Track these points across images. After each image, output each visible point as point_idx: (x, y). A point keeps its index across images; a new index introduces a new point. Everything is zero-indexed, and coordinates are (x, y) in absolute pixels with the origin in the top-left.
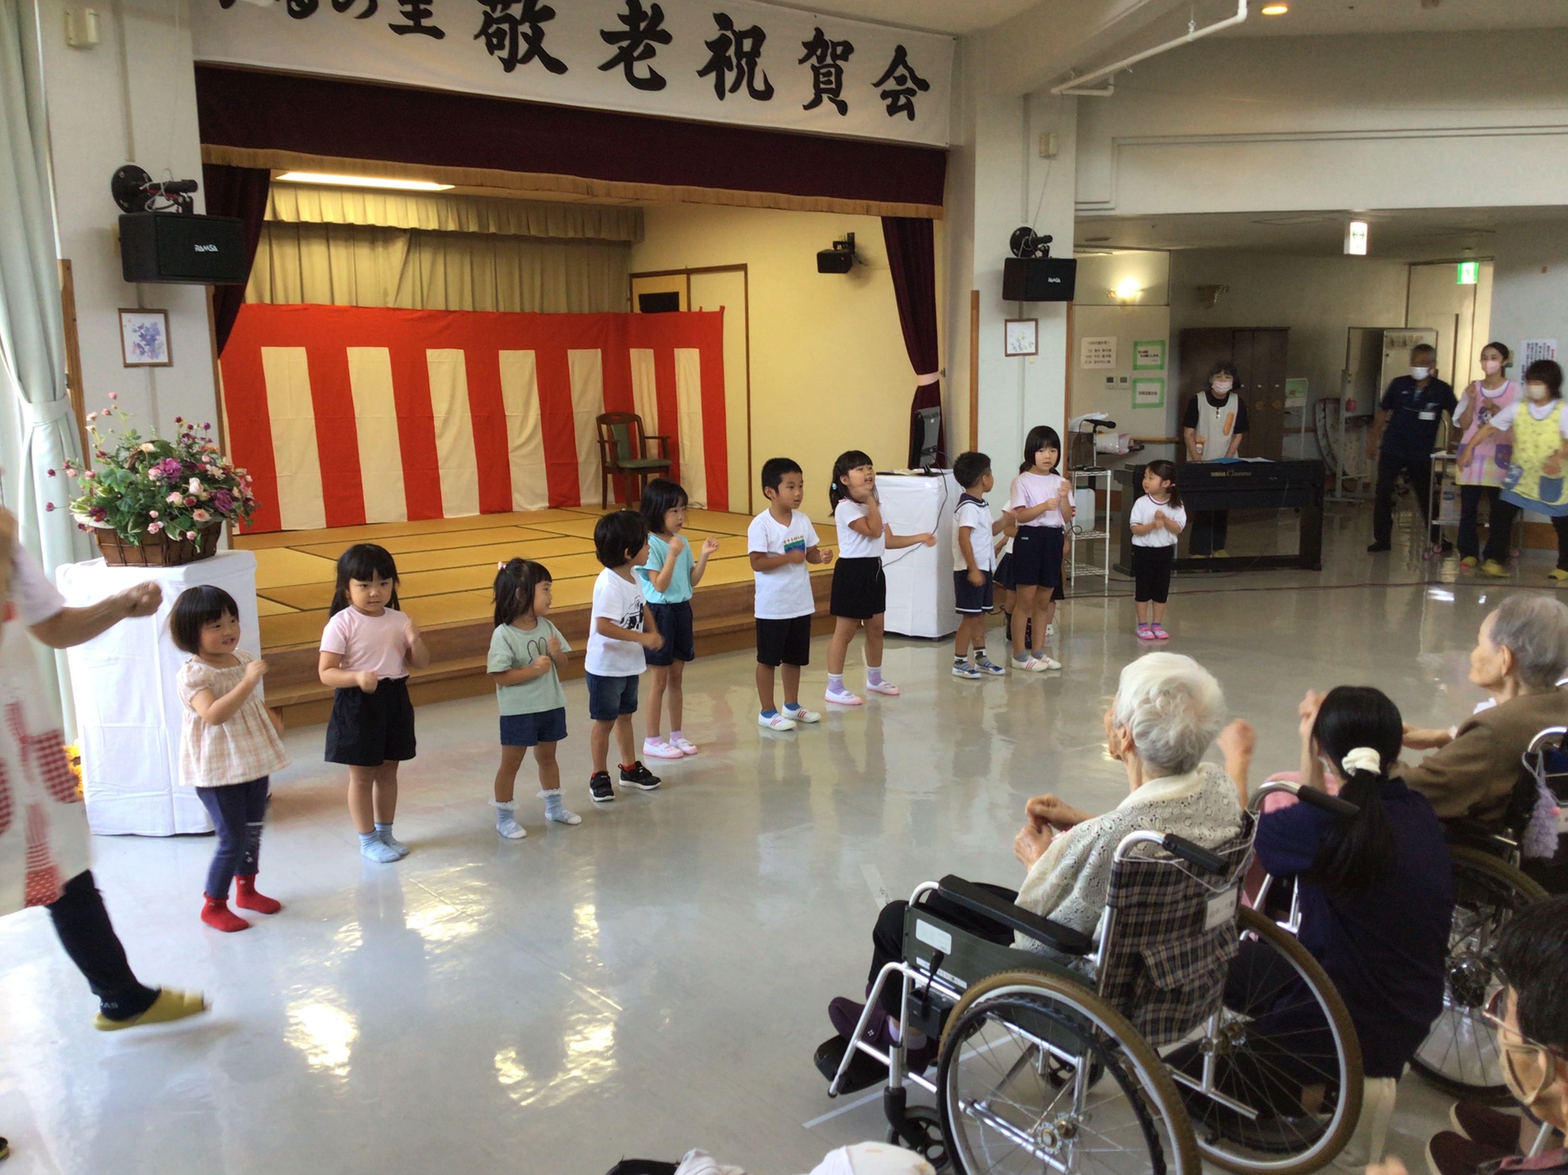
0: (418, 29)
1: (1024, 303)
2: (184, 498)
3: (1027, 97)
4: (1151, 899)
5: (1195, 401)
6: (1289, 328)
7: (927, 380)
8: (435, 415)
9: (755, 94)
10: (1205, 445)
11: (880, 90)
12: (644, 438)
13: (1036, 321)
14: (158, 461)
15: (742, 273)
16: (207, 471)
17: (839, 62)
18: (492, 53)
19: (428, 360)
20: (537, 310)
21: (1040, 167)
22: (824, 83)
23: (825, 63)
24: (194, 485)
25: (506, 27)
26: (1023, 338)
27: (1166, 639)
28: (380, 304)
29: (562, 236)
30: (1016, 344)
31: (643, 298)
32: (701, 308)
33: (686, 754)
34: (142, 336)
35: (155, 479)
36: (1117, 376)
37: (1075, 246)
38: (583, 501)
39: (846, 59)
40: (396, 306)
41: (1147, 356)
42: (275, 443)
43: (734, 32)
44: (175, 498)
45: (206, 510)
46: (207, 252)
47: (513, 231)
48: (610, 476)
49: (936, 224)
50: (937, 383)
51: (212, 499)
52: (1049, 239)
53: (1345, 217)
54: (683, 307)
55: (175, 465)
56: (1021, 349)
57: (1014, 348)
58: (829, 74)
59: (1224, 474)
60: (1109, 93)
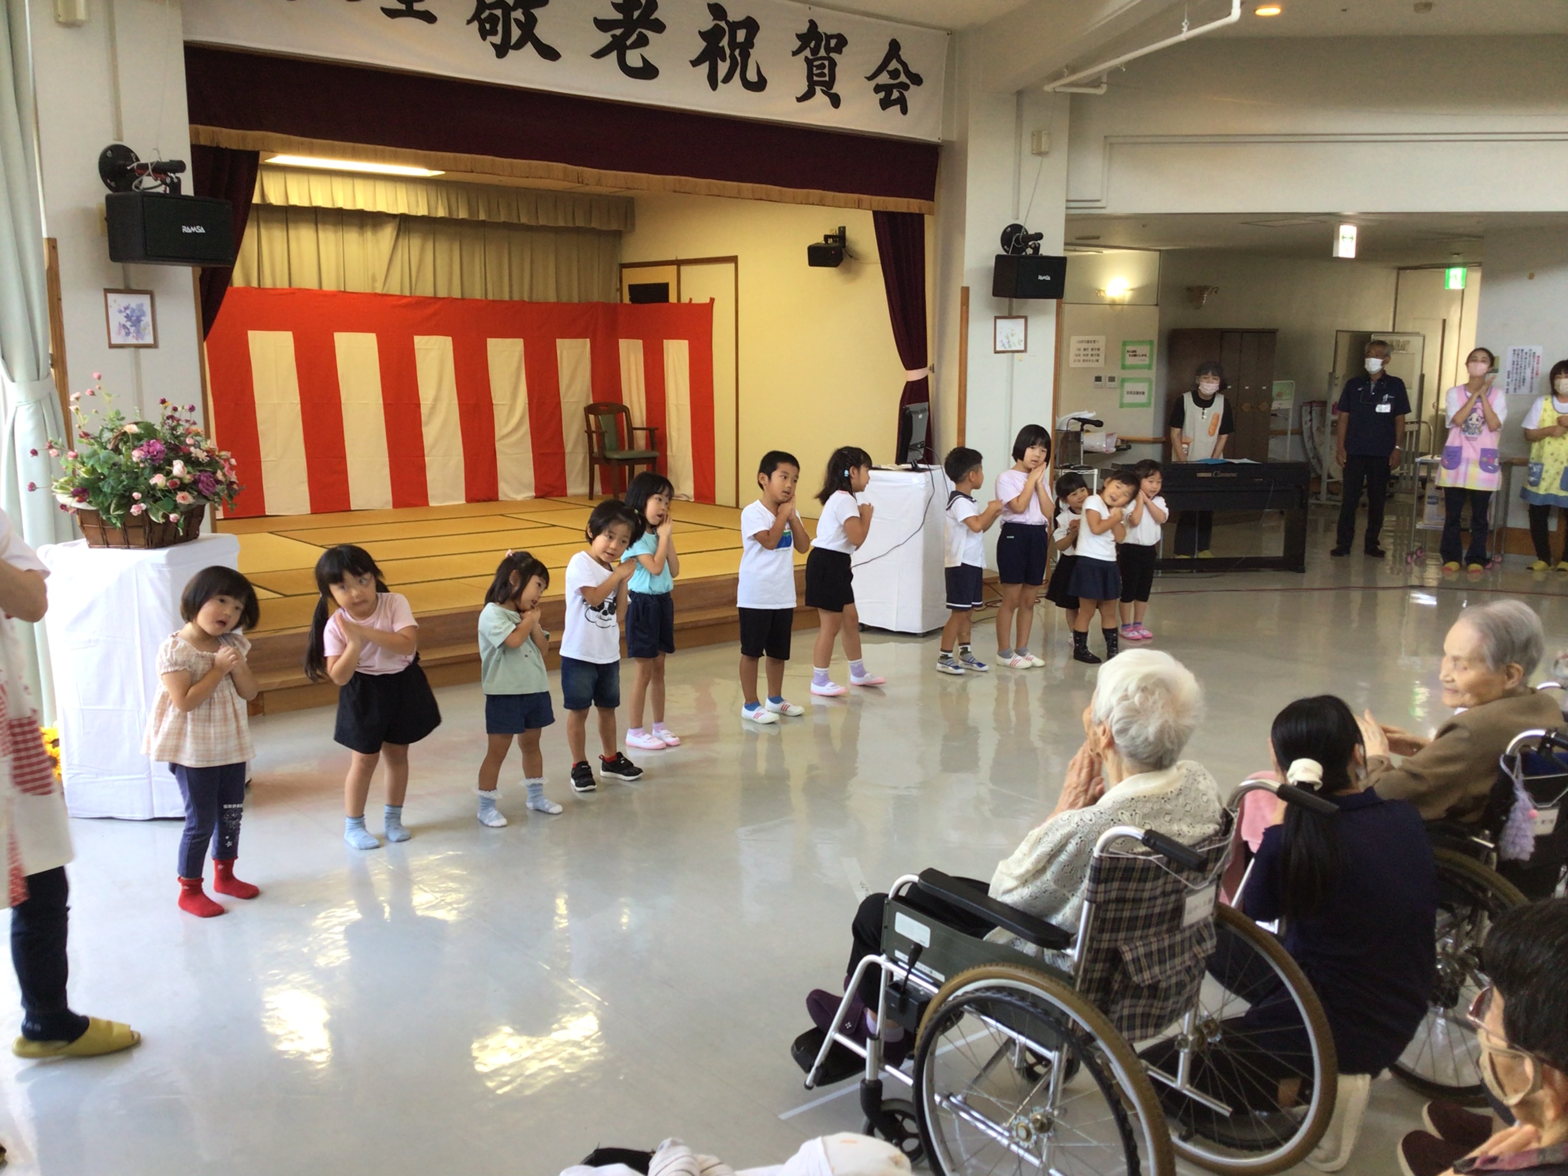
0: (410, 12)
1: (1014, 300)
2: (167, 481)
3: (1019, 94)
4: (1130, 895)
5: (1181, 402)
6: (1277, 330)
7: (916, 375)
8: (422, 402)
9: (748, 85)
10: (1191, 444)
11: (873, 83)
12: (631, 429)
13: (1026, 318)
14: (142, 443)
15: (733, 265)
16: (191, 453)
17: (832, 55)
18: (484, 38)
19: (416, 347)
20: (526, 299)
21: (1031, 164)
22: (818, 75)
23: (820, 55)
24: (178, 468)
25: (498, 12)
26: (1012, 335)
27: (1149, 638)
28: (368, 290)
29: (551, 224)
30: (1005, 341)
31: (632, 288)
32: (691, 299)
33: (668, 746)
34: (128, 317)
35: (138, 460)
36: (1105, 375)
37: (1066, 244)
38: (570, 491)
39: (840, 52)
40: (384, 292)
41: (1135, 355)
42: (260, 428)
43: (727, 22)
44: (158, 480)
45: (190, 493)
46: (194, 233)
47: (503, 219)
48: (597, 467)
49: (928, 219)
50: (926, 378)
51: (195, 482)
52: (1039, 236)
53: (1336, 219)
54: (673, 299)
55: (158, 447)
56: (1010, 346)
57: (1003, 345)
58: (822, 66)
59: (1209, 475)
60: (1101, 91)
